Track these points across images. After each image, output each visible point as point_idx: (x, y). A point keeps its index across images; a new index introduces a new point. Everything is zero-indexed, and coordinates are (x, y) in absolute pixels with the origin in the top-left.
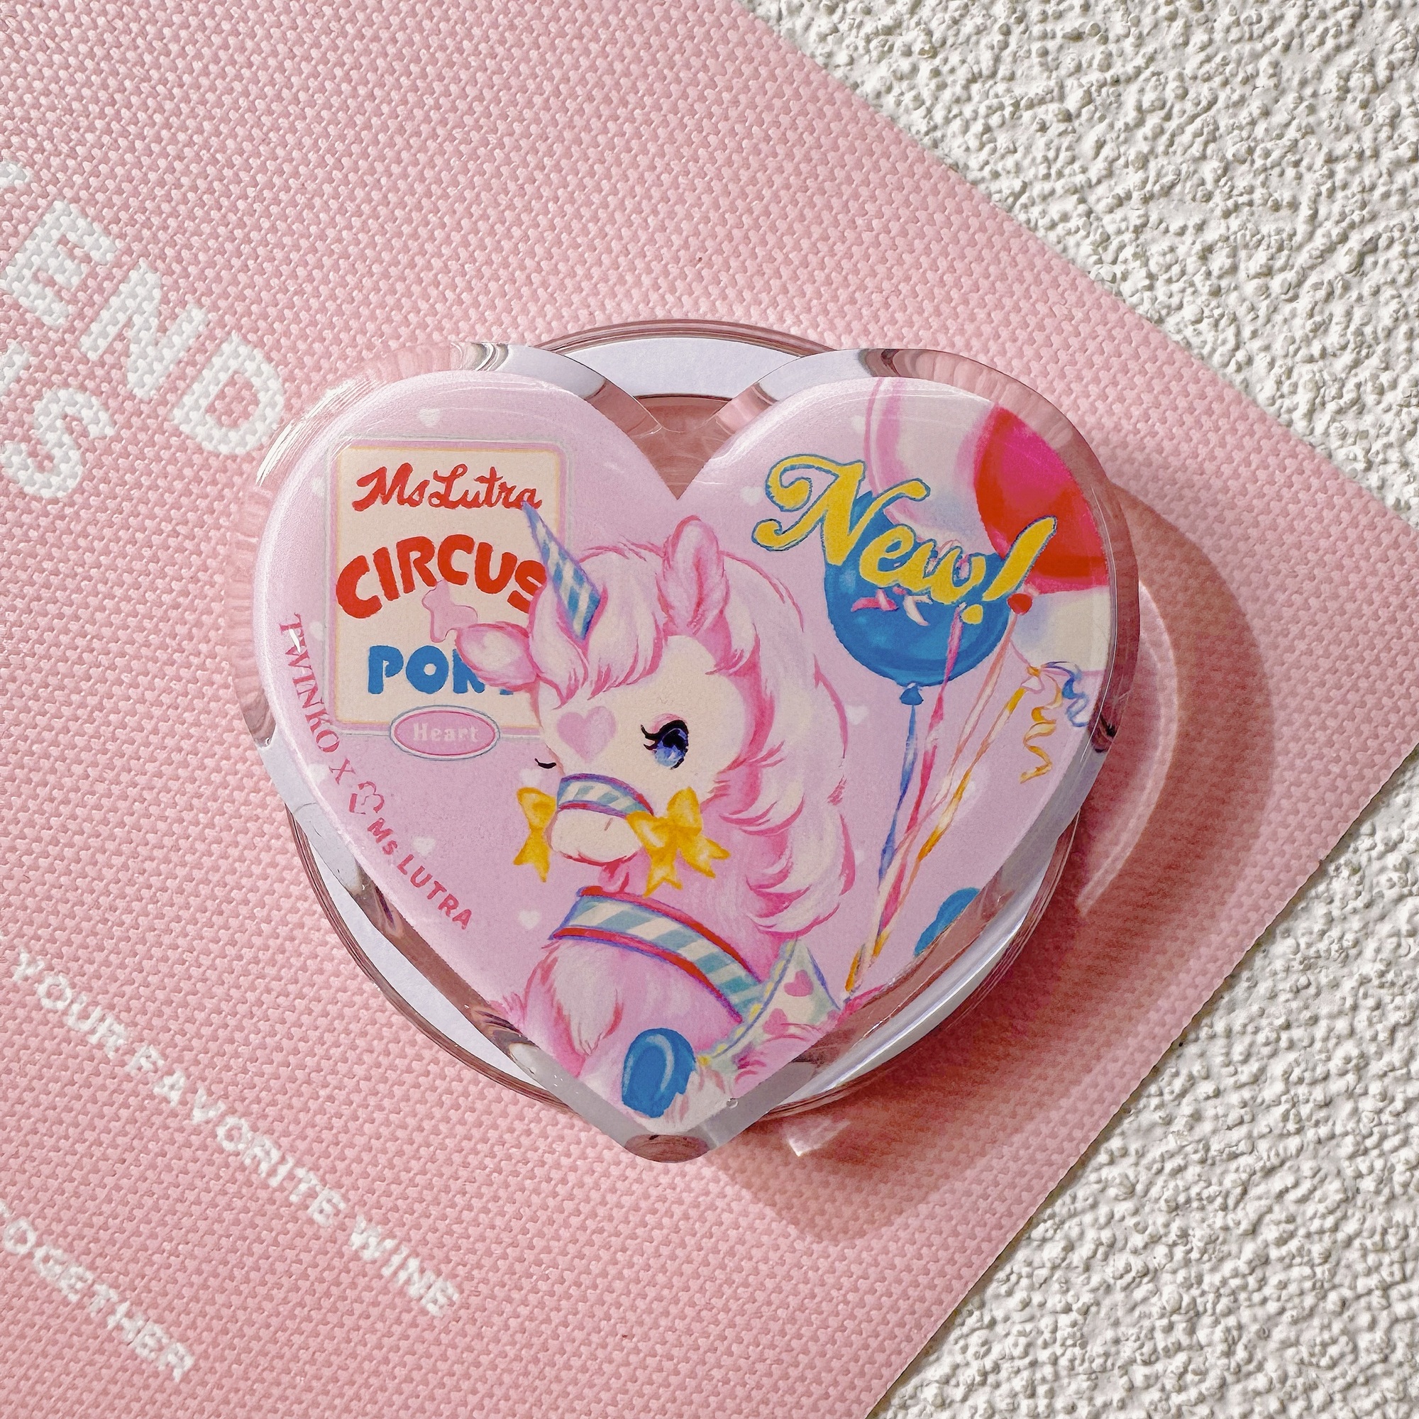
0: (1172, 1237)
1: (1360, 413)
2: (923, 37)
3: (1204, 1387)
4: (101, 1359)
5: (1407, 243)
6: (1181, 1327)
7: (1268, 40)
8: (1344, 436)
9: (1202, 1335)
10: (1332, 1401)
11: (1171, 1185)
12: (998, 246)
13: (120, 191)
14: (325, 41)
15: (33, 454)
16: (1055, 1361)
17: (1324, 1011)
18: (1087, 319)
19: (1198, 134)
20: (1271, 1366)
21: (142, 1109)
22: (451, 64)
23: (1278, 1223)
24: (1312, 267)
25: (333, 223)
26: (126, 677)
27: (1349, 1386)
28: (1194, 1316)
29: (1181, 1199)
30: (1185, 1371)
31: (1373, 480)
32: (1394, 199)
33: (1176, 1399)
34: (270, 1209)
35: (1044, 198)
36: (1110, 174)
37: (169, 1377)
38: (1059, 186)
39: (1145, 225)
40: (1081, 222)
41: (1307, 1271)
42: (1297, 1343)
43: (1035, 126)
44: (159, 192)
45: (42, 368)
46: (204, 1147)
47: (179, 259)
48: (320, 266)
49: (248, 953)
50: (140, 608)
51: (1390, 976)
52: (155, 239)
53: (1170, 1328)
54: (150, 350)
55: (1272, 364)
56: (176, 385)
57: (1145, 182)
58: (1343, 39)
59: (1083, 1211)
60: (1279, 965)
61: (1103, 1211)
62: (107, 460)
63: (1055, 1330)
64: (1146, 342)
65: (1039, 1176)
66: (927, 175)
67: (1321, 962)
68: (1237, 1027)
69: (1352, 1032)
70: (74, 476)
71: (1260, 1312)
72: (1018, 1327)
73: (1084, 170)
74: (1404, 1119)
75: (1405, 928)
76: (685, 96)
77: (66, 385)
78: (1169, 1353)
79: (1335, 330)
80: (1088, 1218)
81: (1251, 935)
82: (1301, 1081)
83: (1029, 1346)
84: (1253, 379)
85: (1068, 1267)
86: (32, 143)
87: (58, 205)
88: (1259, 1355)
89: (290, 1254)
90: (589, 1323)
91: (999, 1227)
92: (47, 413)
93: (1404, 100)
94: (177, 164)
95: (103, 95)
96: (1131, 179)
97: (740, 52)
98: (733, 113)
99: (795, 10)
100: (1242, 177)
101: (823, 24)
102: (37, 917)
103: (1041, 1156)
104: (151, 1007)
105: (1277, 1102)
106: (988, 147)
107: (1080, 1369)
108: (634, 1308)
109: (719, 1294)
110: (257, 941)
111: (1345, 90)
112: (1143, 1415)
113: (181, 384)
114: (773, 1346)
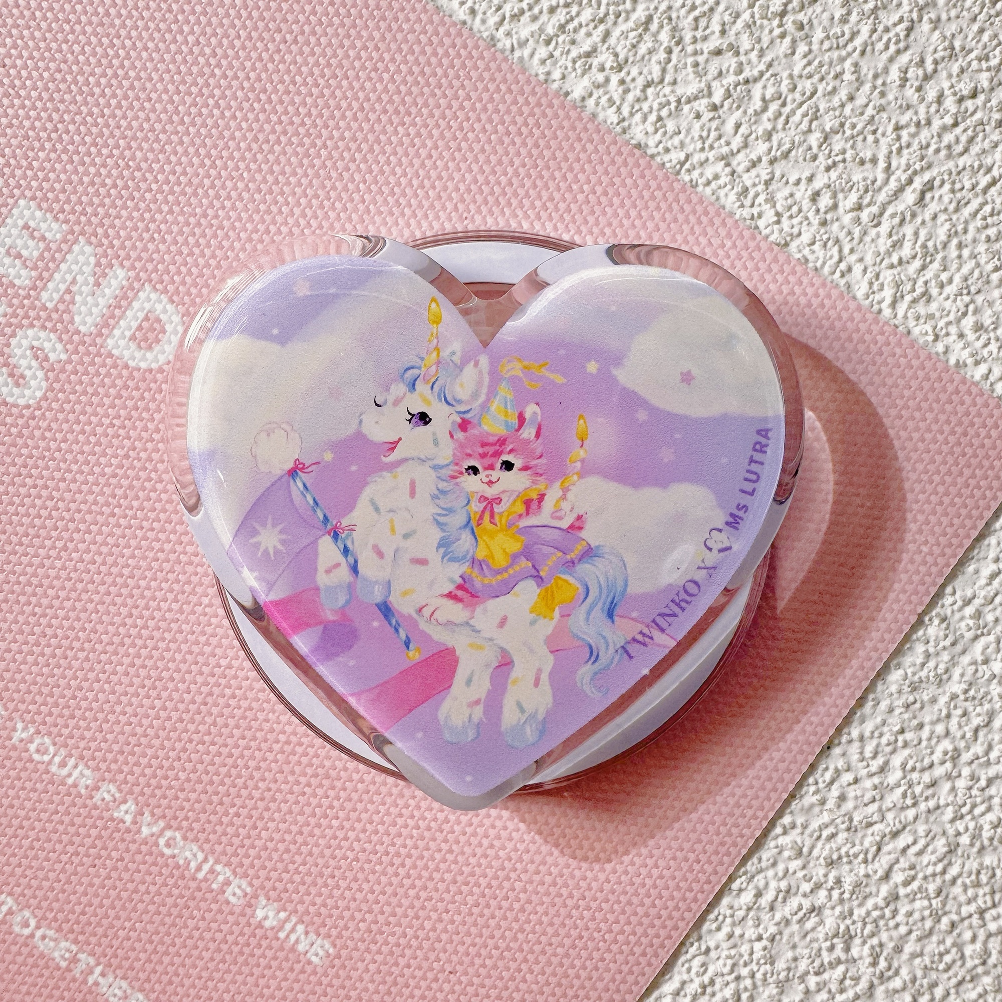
0: (830, 884)
1: (928, 301)
2: (612, 58)
3: (858, 989)
5: (953, 183)
6: (840, 946)
7: (850, 48)
8: (918, 318)
9: (855, 952)
10: (948, 994)
11: (828, 847)
12: (670, 199)
13: (64, 191)
14: (200, 81)
15: (11, 375)
16: (753, 976)
17: (927, 719)
18: (734, 246)
19: (805, 115)
20: (904, 972)
21: (106, 828)
22: (288, 92)
23: (904, 870)
24: (890, 203)
25: (211, 205)
26: (82, 527)
27: (960, 983)
28: (849, 938)
29: (835, 857)
30: (845, 978)
31: (940, 347)
32: (943, 153)
34: (198, 895)
35: (702, 164)
36: (746, 145)
38: (711, 155)
39: (772, 179)
40: (727, 179)
41: (926, 903)
42: (921, 954)
43: (692, 115)
44: (91, 190)
45: (15, 315)
46: (151, 853)
47: (107, 236)
48: (204, 235)
49: (175, 715)
50: (90, 478)
51: (972, 693)
52: (89, 222)
53: (832, 948)
54: (89, 299)
55: (865, 270)
56: (108, 322)
57: (770, 150)
58: (902, 45)
59: (767, 868)
60: (894, 688)
61: (781, 867)
63: (752, 953)
64: (775, 260)
65: (735, 844)
66: (620, 153)
67: (923, 685)
68: (867, 734)
69: (947, 733)
70: (40, 388)
71: (895, 934)
72: (725, 953)
73: (728, 144)
74: (988, 793)
75: (980, 658)
76: (450, 107)
77: (32, 326)
78: (832, 966)
79: (907, 245)
80: (770, 873)
81: (873, 669)
82: (914, 769)
83: (734, 965)
84: (853, 282)
87: (22, 202)
88: (895, 964)
89: (214, 926)
90: (425, 965)
91: (709, 882)
92: (20, 346)
93: (946, 85)
94: (102, 171)
95: (49, 126)
96: (760, 148)
97: (486, 75)
98: (483, 117)
99: (523, 44)
100: (838, 143)
101: (543, 52)
102: (28, 698)
103: (735, 831)
104: (110, 756)
105: (898, 785)
106: (661, 131)
107: (770, 980)
108: (456, 952)
109: (515, 939)
110: (181, 706)
111: (905, 80)
113: (112, 322)
114: (555, 974)
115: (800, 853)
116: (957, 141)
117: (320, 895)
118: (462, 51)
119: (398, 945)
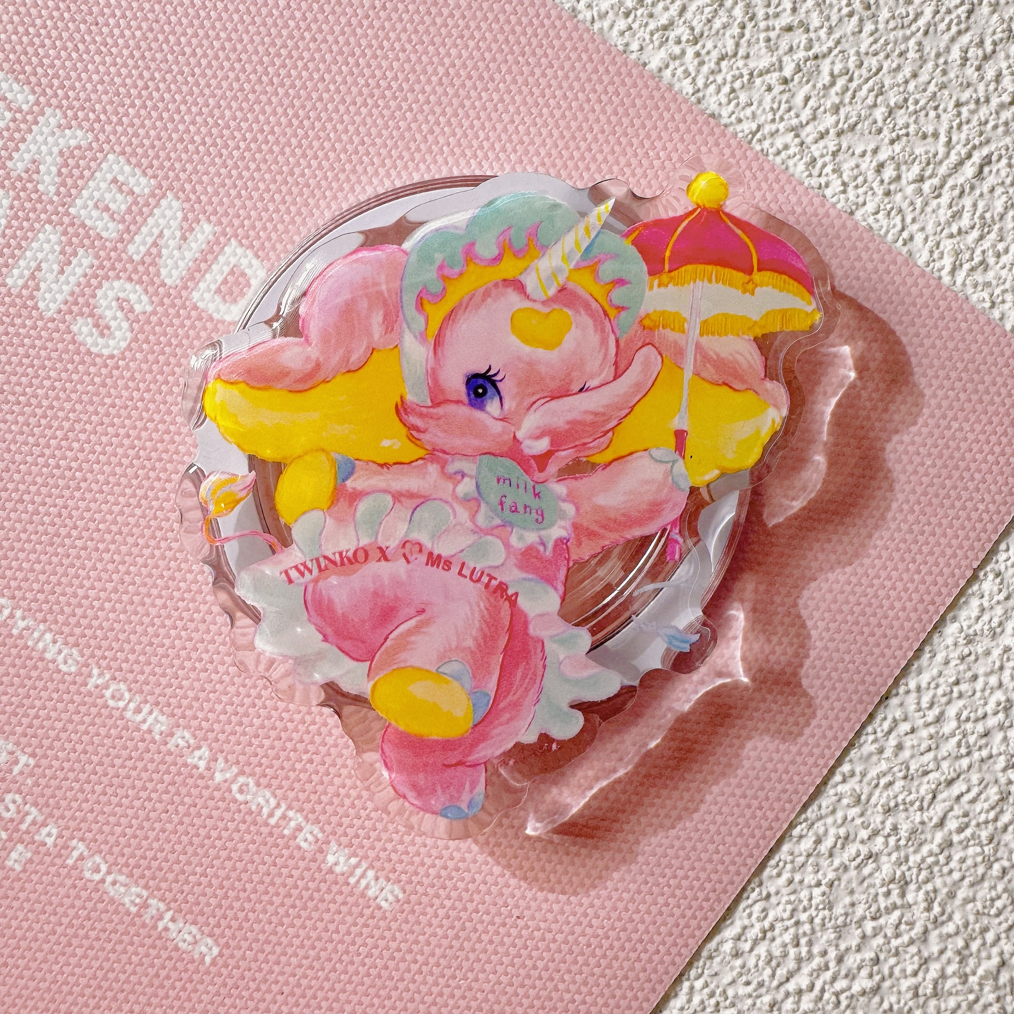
0: (887, 830)
1: (986, 270)
2: (688, 31)
3: (913, 934)
4: (153, 952)
5: (1010, 158)
6: (895, 892)
7: (914, 28)
8: (975, 286)
9: (910, 897)
10: (999, 939)
11: (885, 795)
12: (743, 167)
13: (153, 147)
14: (290, 43)
15: (96, 325)
16: (811, 921)
17: (981, 671)
18: (804, 213)
19: (871, 90)
20: (957, 918)
21: (179, 774)
22: (375, 56)
23: (958, 818)
24: (950, 175)
25: (298, 164)
26: (163, 476)
28: (905, 884)
29: (892, 804)
30: (900, 923)
31: (996, 314)
32: (1001, 129)
33: (895, 943)
35: (772, 135)
36: (814, 118)
37: (202, 961)
38: (781, 126)
39: (839, 150)
40: (797, 150)
41: (978, 849)
42: (974, 900)
43: (764, 88)
44: (180, 146)
45: (101, 267)
46: (223, 799)
47: (194, 191)
48: (290, 193)
50: (172, 428)
52: (177, 178)
53: (888, 894)
54: (176, 252)
55: (926, 239)
56: (194, 275)
57: (838, 122)
58: (963, 26)
59: (827, 816)
60: (950, 641)
61: (839, 815)
63: (811, 899)
64: (844, 226)
65: (796, 792)
66: (695, 122)
67: (978, 638)
68: (924, 685)
69: (1000, 685)
70: (125, 339)
71: (949, 880)
72: (785, 898)
73: (797, 116)
76: (533, 74)
77: (118, 277)
78: (889, 911)
79: (966, 216)
80: (830, 820)
81: (931, 621)
82: (968, 719)
83: (794, 910)
84: (914, 251)
85: (818, 855)
86: (92, 116)
87: (111, 157)
88: (949, 909)
89: (285, 871)
90: (493, 910)
91: (771, 828)
92: (106, 296)
93: (1004, 65)
94: (191, 128)
95: (140, 83)
96: (828, 121)
97: (568, 44)
98: (565, 84)
99: (603, 16)
100: (901, 118)
101: (622, 24)
102: (104, 644)
103: (796, 778)
104: (185, 703)
105: (953, 735)
106: (734, 103)
107: (829, 925)
108: (523, 898)
111: (966, 59)
112: (873, 955)
113: (197, 275)
114: (620, 919)
115: (858, 801)
117: (391, 841)
118: (546, 21)
119: (467, 890)
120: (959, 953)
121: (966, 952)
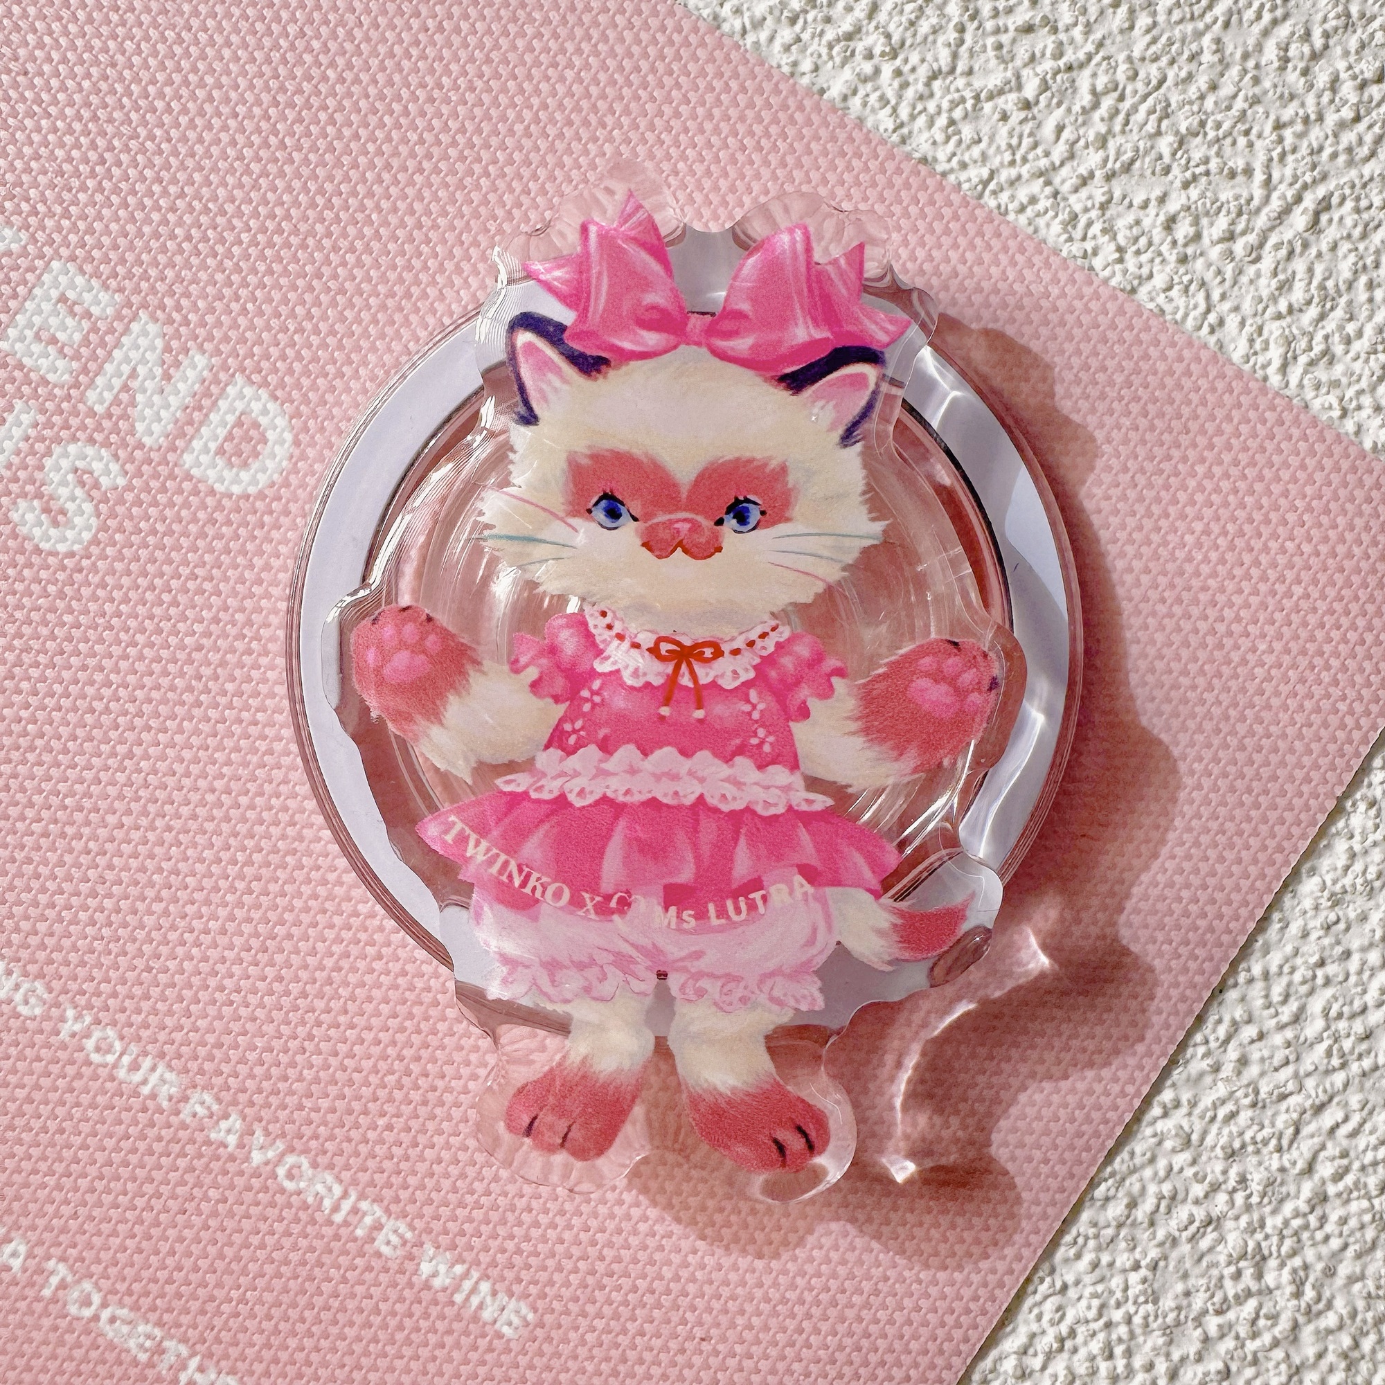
0: (1232, 1183)
1: (1331, 363)
2: (882, 40)
3: (1277, 1331)
5: (1358, 199)
6: (1248, 1273)
7: (1208, 18)
8: (1318, 386)
9: (1270, 1279)
11: (1226, 1131)
12: (972, 233)
13: (115, 247)
14: (307, 87)
15: (47, 510)
16: (1129, 1321)
17: (1355, 945)
18: (1063, 294)
19: (1152, 112)
20: (1340, 1304)
21: (200, 1156)
22: (431, 100)
23: (1333, 1159)
24: (1272, 229)
25: (328, 262)
26: (154, 723)
28: (1261, 1260)
29: (1237, 1145)
30: (1257, 1316)
31: (1349, 426)
32: (1342, 158)
33: (1251, 1346)
34: (336, 1246)
35: (1011, 183)
36: (1072, 156)
38: (1025, 171)
39: (1109, 201)
40: (1049, 203)
41: (1365, 1204)
42: (1362, 1277)
43: (997, 116)
44: (155, 244)
45: (49, 425)
46: (265, 1189)
47: (178, 308)
48: (317, 303)
49: (295, 988)
50: (164, 653)
52: (153, 290)
53: (1238, 1275)
54: (156, 398)
55: (1242, 324)
56: (185, 429)
57: (1106, 161)
58: (1279, 13)
59: (1143, 1167)
60: (1307, 904)
61: (1162, 1164)
62: (120, 510)
63: (1126, 1289)
64: (1121, 312)
65: (1097, 1134)
66: (899, 171)
67: (1348, 897)
68: (1274, 969)
70: (89, 528)
71: (1324, 1250)
72: (1088, 1291)
73: (1047, 154)
76: (660, 114)
77: (74, 439)
78: (1240, 1300)
79: (1299, 286)
80: (1148, 1173)
81: (1278, 877)
82: (1340, 1016)
83: (1103, 1307)
84: (1226, 341)
85: (1134, 1224)
86: (25, 207)
87: (55, 265)
88: (1327, 1294)
89: (359, 1290)
90: (666, 1331)
91: (1062, 1190)
92: (58, 469)
93: (1341, 65)
94: (170, 217)
95: (92, 156)
96: (1092, 159)
97: (710, 68)
98: (708, 126)
99: (758, 24)
100: (1197, 149)
101: (786, 34)
102: (81, 972)
103: (1096, 1115)
104: (202, 1051)
105: (1320, 1039)
106: (955, 139)
107: (1154, 1326)
108: (709, 1310)
109: (793, 1286)
110: (304, 975)
111: (1285, 60)
112: (1220, 1366)
113: (189, 430)
114: (850, 1334)
115: (1188, 1143)
116: (1360, 141)
117: (512, 1237)
118: (676, 37)
119: (626, 1303)
120: (1345, 1356)
121: (1356, 1354)
